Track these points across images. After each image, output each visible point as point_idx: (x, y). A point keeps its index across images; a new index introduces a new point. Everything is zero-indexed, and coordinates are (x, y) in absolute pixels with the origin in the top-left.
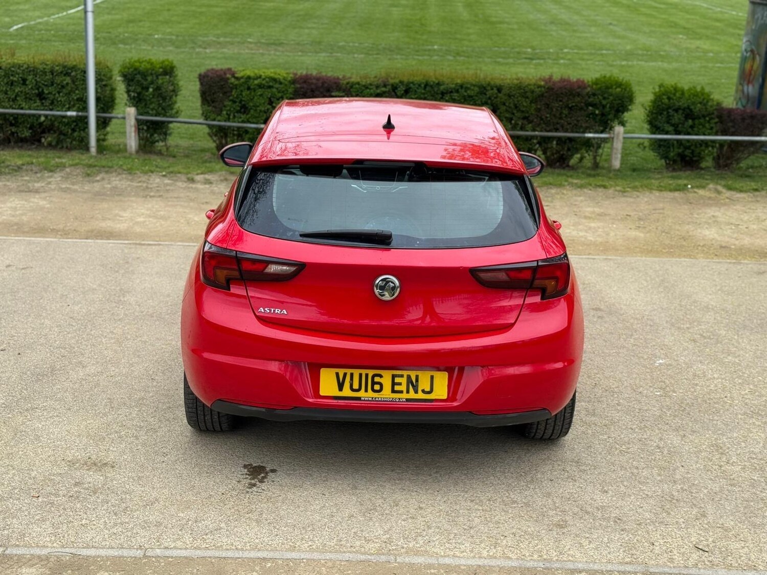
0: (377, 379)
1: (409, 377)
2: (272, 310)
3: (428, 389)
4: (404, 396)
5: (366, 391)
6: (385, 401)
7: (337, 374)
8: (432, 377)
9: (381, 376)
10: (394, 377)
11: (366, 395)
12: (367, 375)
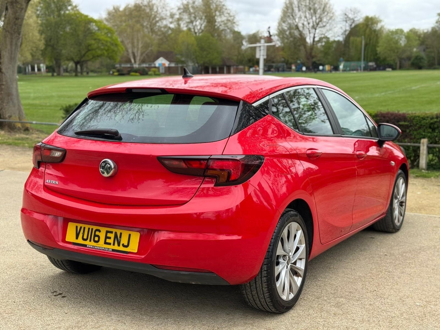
0: (97, 233)
1: (116, 233)
2: (52, 181)
3: (126, 244)
4: (111, 247)
5: (90, 241)
6: (100, 249)
7: (77, 227)
8: (130, 235)
9: (100, 231)
10: (107, 232)
11: (90, 244)
12: (92, 229)
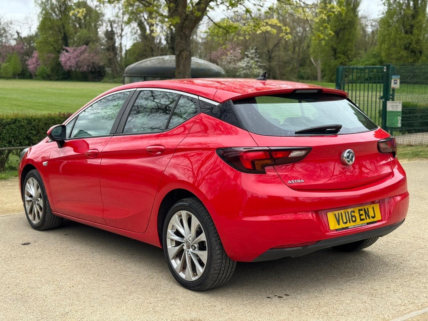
0: (353, 214)
1: (365, 210)
3: (373, 216)
4: (366, 221)
5: (350, 222)
6: (356, 227)
7: (335, 215)
8: (373, 208)
9: (354, 212)
10: (359, 210)
11: (350, 225)
12: (348, 212)
